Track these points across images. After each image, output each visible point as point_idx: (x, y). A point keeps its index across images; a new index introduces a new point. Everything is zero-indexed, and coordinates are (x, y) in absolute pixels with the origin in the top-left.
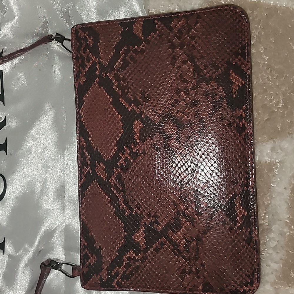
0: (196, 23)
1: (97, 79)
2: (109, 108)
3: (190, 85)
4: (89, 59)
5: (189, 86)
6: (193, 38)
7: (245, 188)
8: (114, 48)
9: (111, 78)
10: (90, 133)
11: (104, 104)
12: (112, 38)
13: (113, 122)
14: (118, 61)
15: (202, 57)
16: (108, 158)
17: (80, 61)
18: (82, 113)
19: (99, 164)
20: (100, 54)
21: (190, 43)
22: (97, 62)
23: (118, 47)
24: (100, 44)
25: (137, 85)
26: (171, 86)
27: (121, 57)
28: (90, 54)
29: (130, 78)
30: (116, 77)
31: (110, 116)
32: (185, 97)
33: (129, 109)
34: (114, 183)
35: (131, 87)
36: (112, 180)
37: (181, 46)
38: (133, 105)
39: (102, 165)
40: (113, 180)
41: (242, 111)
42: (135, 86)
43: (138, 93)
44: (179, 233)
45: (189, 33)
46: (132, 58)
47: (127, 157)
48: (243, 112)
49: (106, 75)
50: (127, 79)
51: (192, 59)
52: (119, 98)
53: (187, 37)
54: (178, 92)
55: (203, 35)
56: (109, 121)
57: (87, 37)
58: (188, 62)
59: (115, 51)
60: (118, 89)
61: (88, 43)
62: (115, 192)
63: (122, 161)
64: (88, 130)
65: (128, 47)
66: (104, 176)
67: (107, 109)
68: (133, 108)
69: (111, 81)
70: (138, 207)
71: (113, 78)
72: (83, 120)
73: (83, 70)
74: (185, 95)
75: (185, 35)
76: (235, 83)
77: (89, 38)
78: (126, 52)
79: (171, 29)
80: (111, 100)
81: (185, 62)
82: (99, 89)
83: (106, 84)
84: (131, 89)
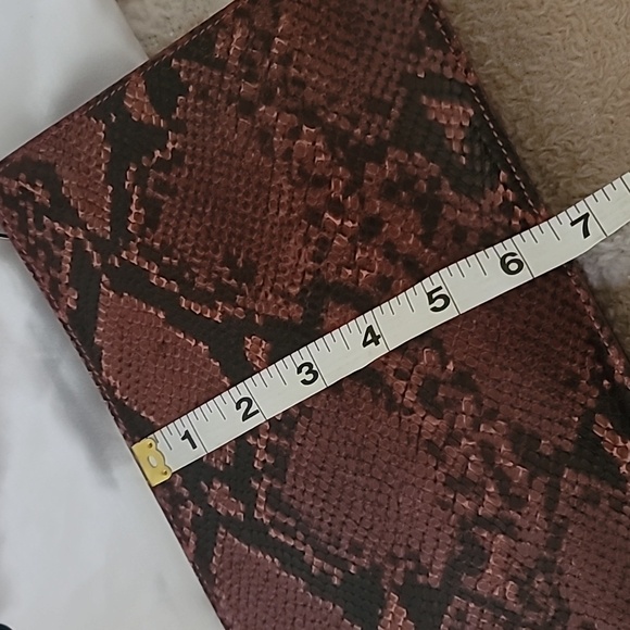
0: (276, 17)
1: (104, 278)
2: (167, 337)
3: (337, 185)
4: (59, 240)
5: (336, 189)
6: (285, 60)
7: (606, 382)
8: (107, 182)
9: (135, 261)
10: (152, 418)
11: (151, 334)
12: (89, 160)
13: (193, 368)
14: (131, 212)
15: (333, 99)
16: (224, 463)
17: (42, 254)
18: (111, 378)
19: (210, 486)
20: (80, 213)
21: (285, 77)
22: (81, 236)
23: (115, 176)
24: (68, 189)
25: (206, 249)
26: (291, 210)
27: (135, 198)
28: (56, 224)
29: (181, 238)
30: (147, 253)
31: (178, 356)
32: (338, 222)
33: (217, 319)
34: (267, 517)
35: (195, 260)
36: (259, 512)
37: (268, 97)
38: (220, 303)
39: (218, 486)
40: (262, 513)
41: (501, 188)
42: (202, 254)
43: (219, 268)
44: (489, 571)
45: (269, 51)
46: (161, 186)
47: (268, 440)
48: (506, 189)
49: (121, 259)
50: (174, 245)
51: (309, 115)
52: (179, 302)
53: (271, 64)
54: (314, 217)
55: (309, 38)
56: (182, 371)
57: (28, 187)
58: (305, 128)
59: (110, 188)
60: (165, 281)
61: (37, 199)
62: (281, 537)
63: (261, 456)
64: (143, 414)
65: (138, 164)
66: (237, 511)
67: (163, 342)
68: (223, 312)
69: (138, 267)
70: (356, 549)
71: (140, 259)
72: (122, 395)
73: (60, 272)
74: (336, 217)
75: (263, 62)
76: (449, 125)
77: (34, 186)
78: (140, 178)
79: (221, 65)
80: (161, 315)
81: (295, 133)
82: (119, 302)
83: (130, 281)
84: (196, 265)
